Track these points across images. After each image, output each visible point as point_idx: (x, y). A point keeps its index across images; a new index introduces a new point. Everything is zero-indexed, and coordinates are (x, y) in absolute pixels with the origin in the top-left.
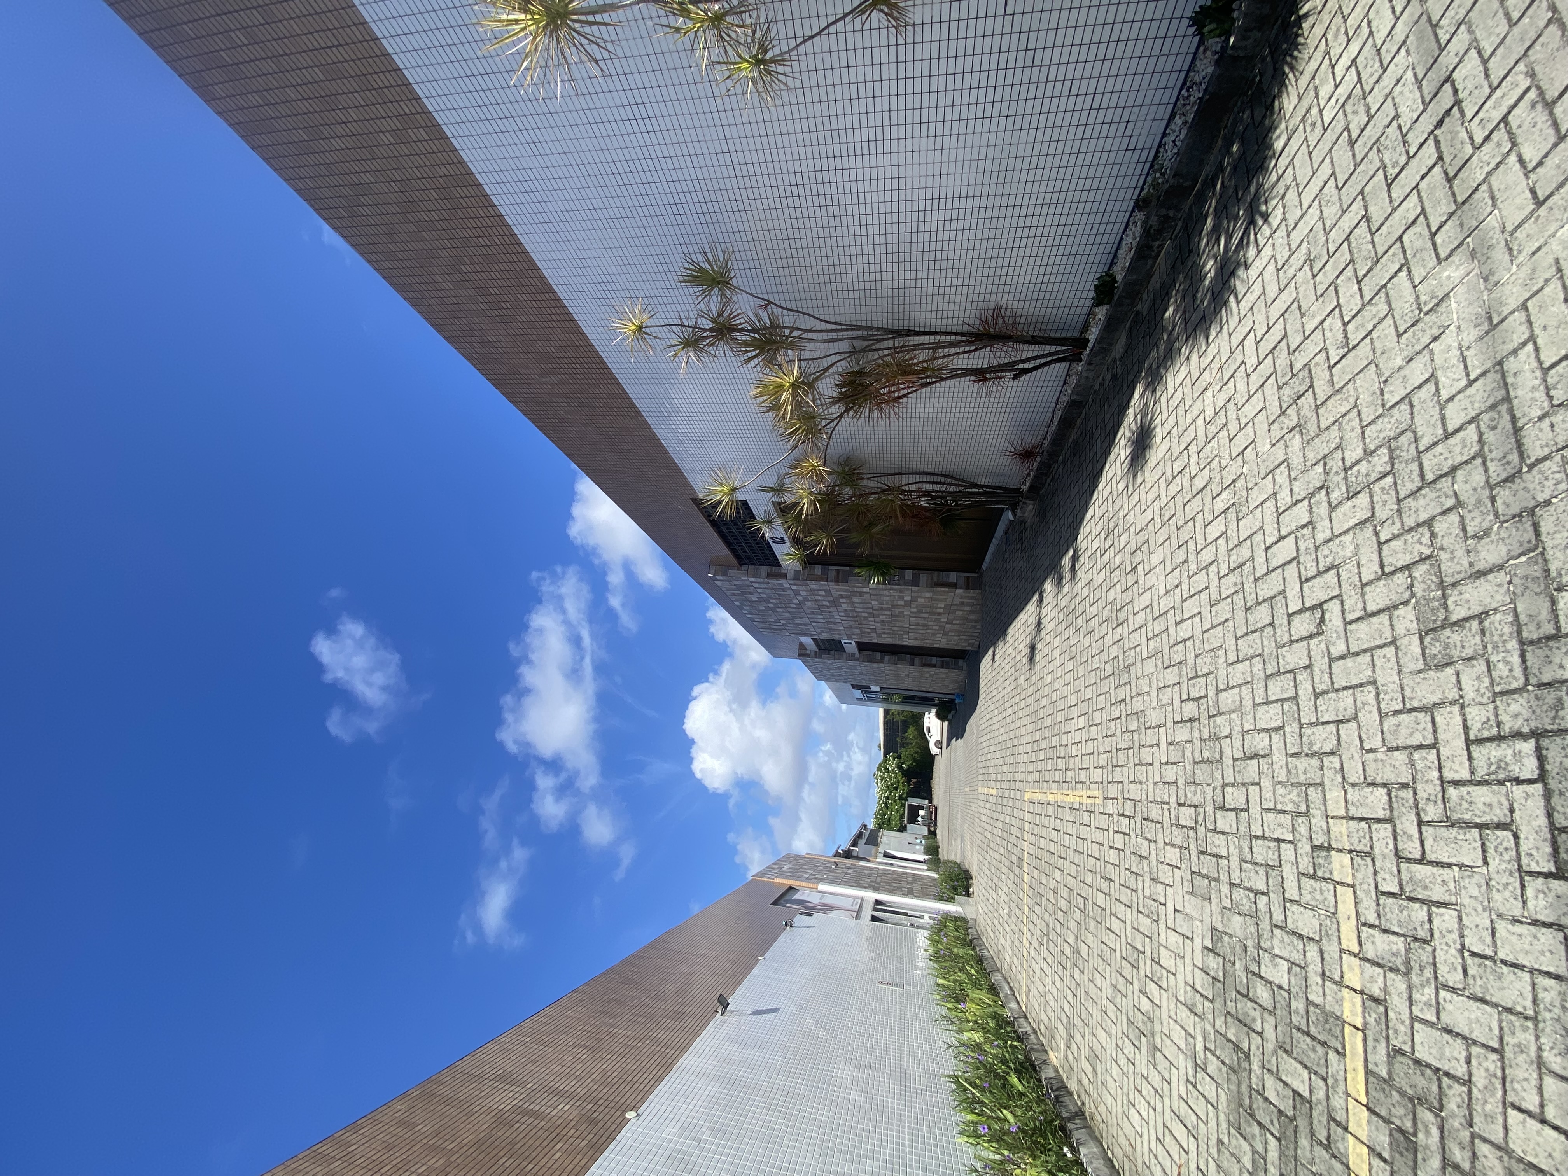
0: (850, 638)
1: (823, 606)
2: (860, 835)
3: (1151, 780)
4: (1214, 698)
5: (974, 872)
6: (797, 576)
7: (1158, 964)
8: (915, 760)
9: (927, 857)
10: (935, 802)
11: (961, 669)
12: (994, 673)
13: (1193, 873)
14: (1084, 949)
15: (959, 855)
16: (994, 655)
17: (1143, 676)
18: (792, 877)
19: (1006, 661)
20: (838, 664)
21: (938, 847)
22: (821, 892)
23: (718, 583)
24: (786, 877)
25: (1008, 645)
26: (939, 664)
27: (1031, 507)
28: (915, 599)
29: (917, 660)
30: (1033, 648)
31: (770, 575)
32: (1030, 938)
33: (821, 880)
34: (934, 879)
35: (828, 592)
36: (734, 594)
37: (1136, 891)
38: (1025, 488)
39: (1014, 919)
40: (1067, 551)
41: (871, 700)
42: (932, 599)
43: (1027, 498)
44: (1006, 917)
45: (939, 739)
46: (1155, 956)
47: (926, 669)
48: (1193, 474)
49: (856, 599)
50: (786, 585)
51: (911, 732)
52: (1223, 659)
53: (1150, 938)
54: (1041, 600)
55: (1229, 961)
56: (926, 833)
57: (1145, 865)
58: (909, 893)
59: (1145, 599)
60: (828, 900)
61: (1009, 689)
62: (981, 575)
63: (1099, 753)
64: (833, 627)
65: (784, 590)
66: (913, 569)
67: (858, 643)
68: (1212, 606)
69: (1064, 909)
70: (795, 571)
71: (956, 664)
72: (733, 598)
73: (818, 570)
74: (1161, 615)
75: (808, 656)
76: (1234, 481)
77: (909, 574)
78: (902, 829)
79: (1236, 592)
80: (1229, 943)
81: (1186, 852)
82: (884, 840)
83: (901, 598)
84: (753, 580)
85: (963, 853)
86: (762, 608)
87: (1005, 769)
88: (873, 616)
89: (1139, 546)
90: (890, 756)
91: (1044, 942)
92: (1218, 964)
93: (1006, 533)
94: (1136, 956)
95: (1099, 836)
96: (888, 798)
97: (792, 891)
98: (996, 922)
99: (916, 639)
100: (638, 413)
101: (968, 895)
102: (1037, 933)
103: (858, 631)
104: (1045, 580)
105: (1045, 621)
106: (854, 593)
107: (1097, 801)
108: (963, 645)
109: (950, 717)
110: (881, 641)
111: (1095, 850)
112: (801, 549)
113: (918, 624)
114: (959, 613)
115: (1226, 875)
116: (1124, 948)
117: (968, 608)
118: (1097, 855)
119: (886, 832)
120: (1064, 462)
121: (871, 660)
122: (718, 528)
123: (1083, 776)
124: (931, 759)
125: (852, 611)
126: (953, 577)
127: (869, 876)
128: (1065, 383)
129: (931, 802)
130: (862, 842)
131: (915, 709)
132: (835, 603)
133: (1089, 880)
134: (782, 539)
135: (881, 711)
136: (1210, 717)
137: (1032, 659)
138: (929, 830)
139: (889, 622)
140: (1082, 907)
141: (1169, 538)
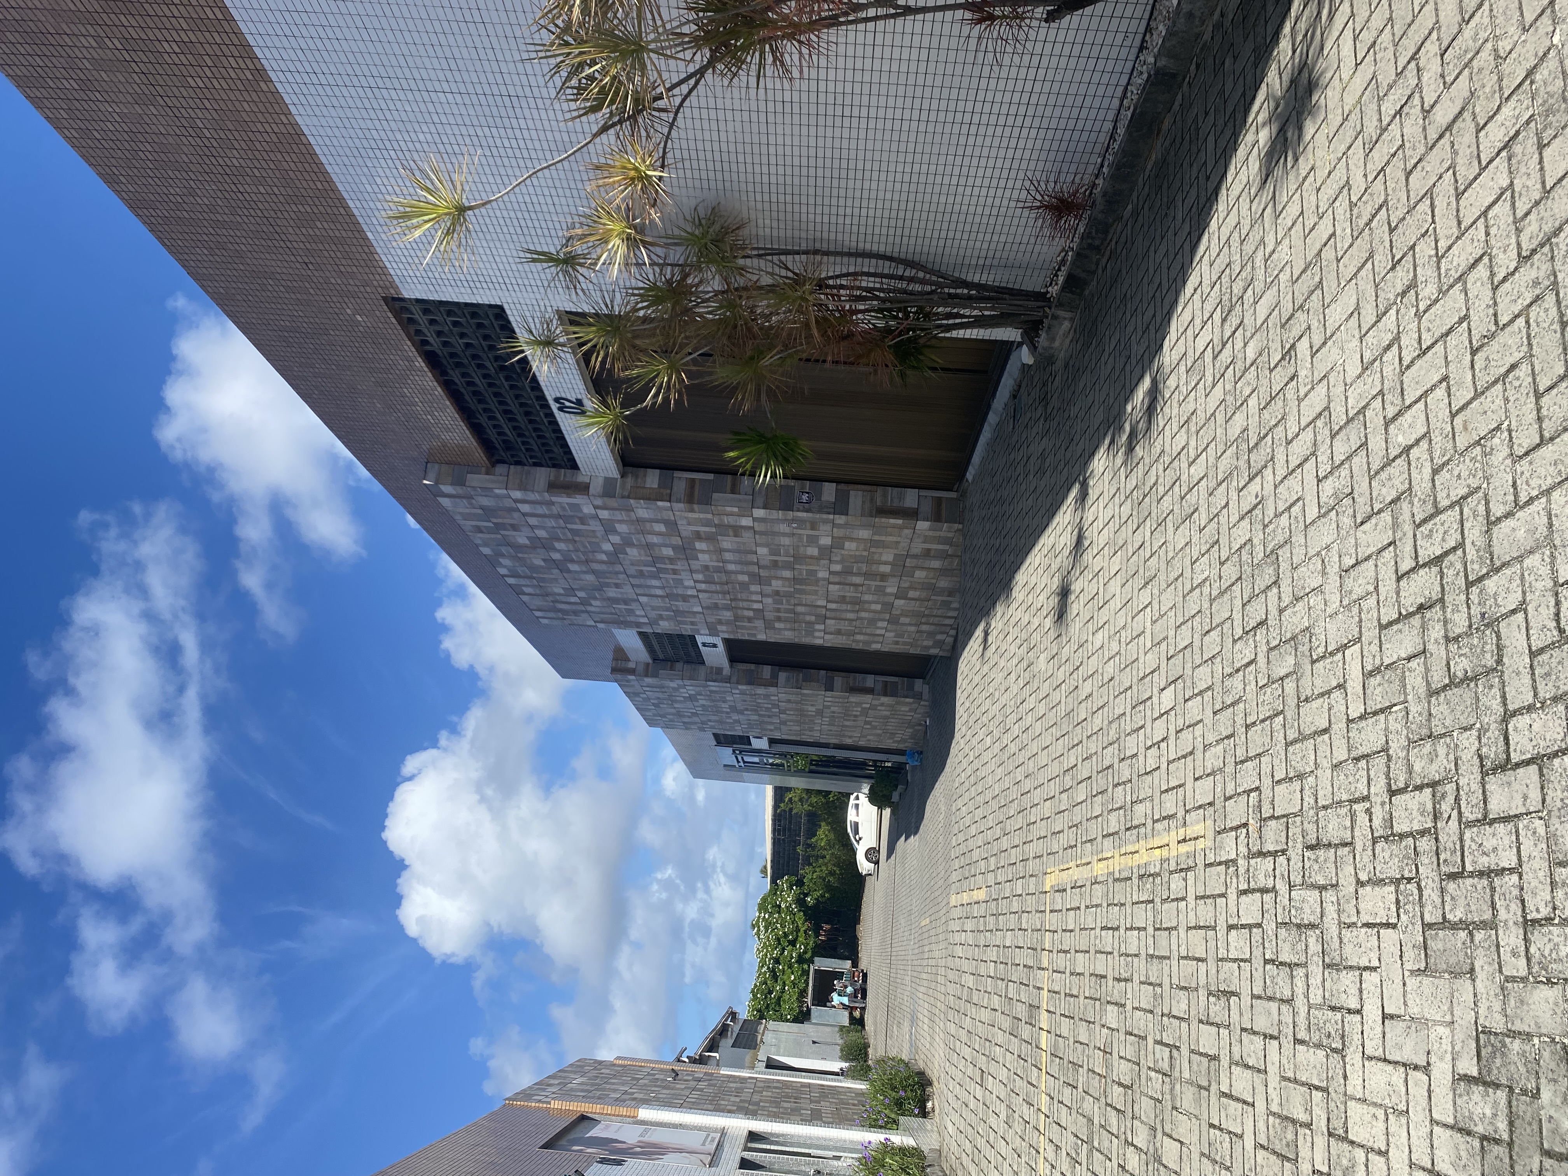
0: (713, 632)
1: (662, 559)
2: (723, 1030)
3: (1325, 764)
4: (1481, 542)
5: (933, 1073)
6: (609, 489)
7: (1345, 1139)
8: (828, 887)
9: (845, 1065)
10: (863, 965)
11: (919, 697)
12: (986, 668)
13: (1427, 926)
14: (1170, 1151)
15: (906, 1046)
16: (986, 634)
17: (1307, 558)
18: (587, 1097)
19: (1010, 638)
20: (690, 689)
21: (866, 1046)
22: (643, 1123)
23: (445, 502)
24: (575, 1098)
25: (1014, 605)
26: (879, 687)
27: (1066, 325)
28: (838, 544)
29: (838, 681)
30: (1064, 593)
31: (553, 487)
32: (1051, 1156)
33: (646, 1102)
34: (860, 1094)
35: (672, 525)
36: (479, 530)
37: (1289, 1001)
38: (1054, 290)
39: (1018, 1127)
40: (1142, 377)
41: (750, 767)
42: (874, 543)
43: (1060, 305)
44: (1001, 1128)
45: (874, 844)
46: (1337, 1125)
47: (854, 698)
48: (1429, 101)
49: (727, 543)
50: (588, 509)
51: (823, 834)
52: (1506, 451)
53: (1325, 1090)
54: (1083, 495)
55: (1524, 1092)
56: (846, 1022)
57: (1312, 941)
58: (815, 1118)
59: (1316, 401)
60: (657, 1136)
61: (1015, 689)
62: (963, 495)
63: (1206, 747)
64: (681, 605)
65: (583, 520)
66: (838, 482)
67: (727, 642)
68: (1474, 352)
69: (1127, 1081)
70: (607, 479)
71: (911, 687)
72: (478, 538)
73: (652, 479)
74: (1349, 421)
75: (632, 672)
76: (1530, 73)
77: (829, 491)
78: (803, 1017)
79: (1537, 299)
80: (1523, 1054)
81: (1412, 887)
82: (769, 1037)
83: (813, 540)
84: (517, 494)
85: (914, 1046)
86: (539, 562)
87: (1005, 843)
88: (757, 578)
89: (1299, 301)
90: (783, 883)
91: (1083, 1158)
92: (1496, 1103)
93: (1014, 396)
94: (1290, 1136)
95: (1205, 913)
96: (777, 961)
97: (586, 1123)
98: (981, 1142)
99: (838, 632)
100: (261, 73)
101: (924, 1114)
102: (1067, 1142)
103: (727, 615)
104: (1092, 454)
105: (1091, 534)
106: (723, 529)
107: (1201, 844)
108: (926, 646)
109: (895, 797)
110: (773, 637)
111: (1196, 943)
112: (615, 403)
113: (842, 600)
114: (920, 574)
115: (1515, 907)
116: (1261, 1125)
117: (936, 564)
118: (1200, 953)
119: (772, 1024)
120: (1136, 214)
121: (752, 680)
122: (444, 373)
123: (1170, 804)
124: (858, 882)
125: (718, 570)
126: (911, 498)
127: (738, 1092)
128: (1141, 49)
129: (855, 964)
130: (727, 1043)
131: (832, 785)
132: (686, 551)
133: (1180, 1008)
134: (579, 402)
135: (769, 790)
136: (1469, 584)
137: (1061, 614)
138: (852, 1018)
139: (789, 595)
140: (1165, 1066)
141: (1371, 256)
